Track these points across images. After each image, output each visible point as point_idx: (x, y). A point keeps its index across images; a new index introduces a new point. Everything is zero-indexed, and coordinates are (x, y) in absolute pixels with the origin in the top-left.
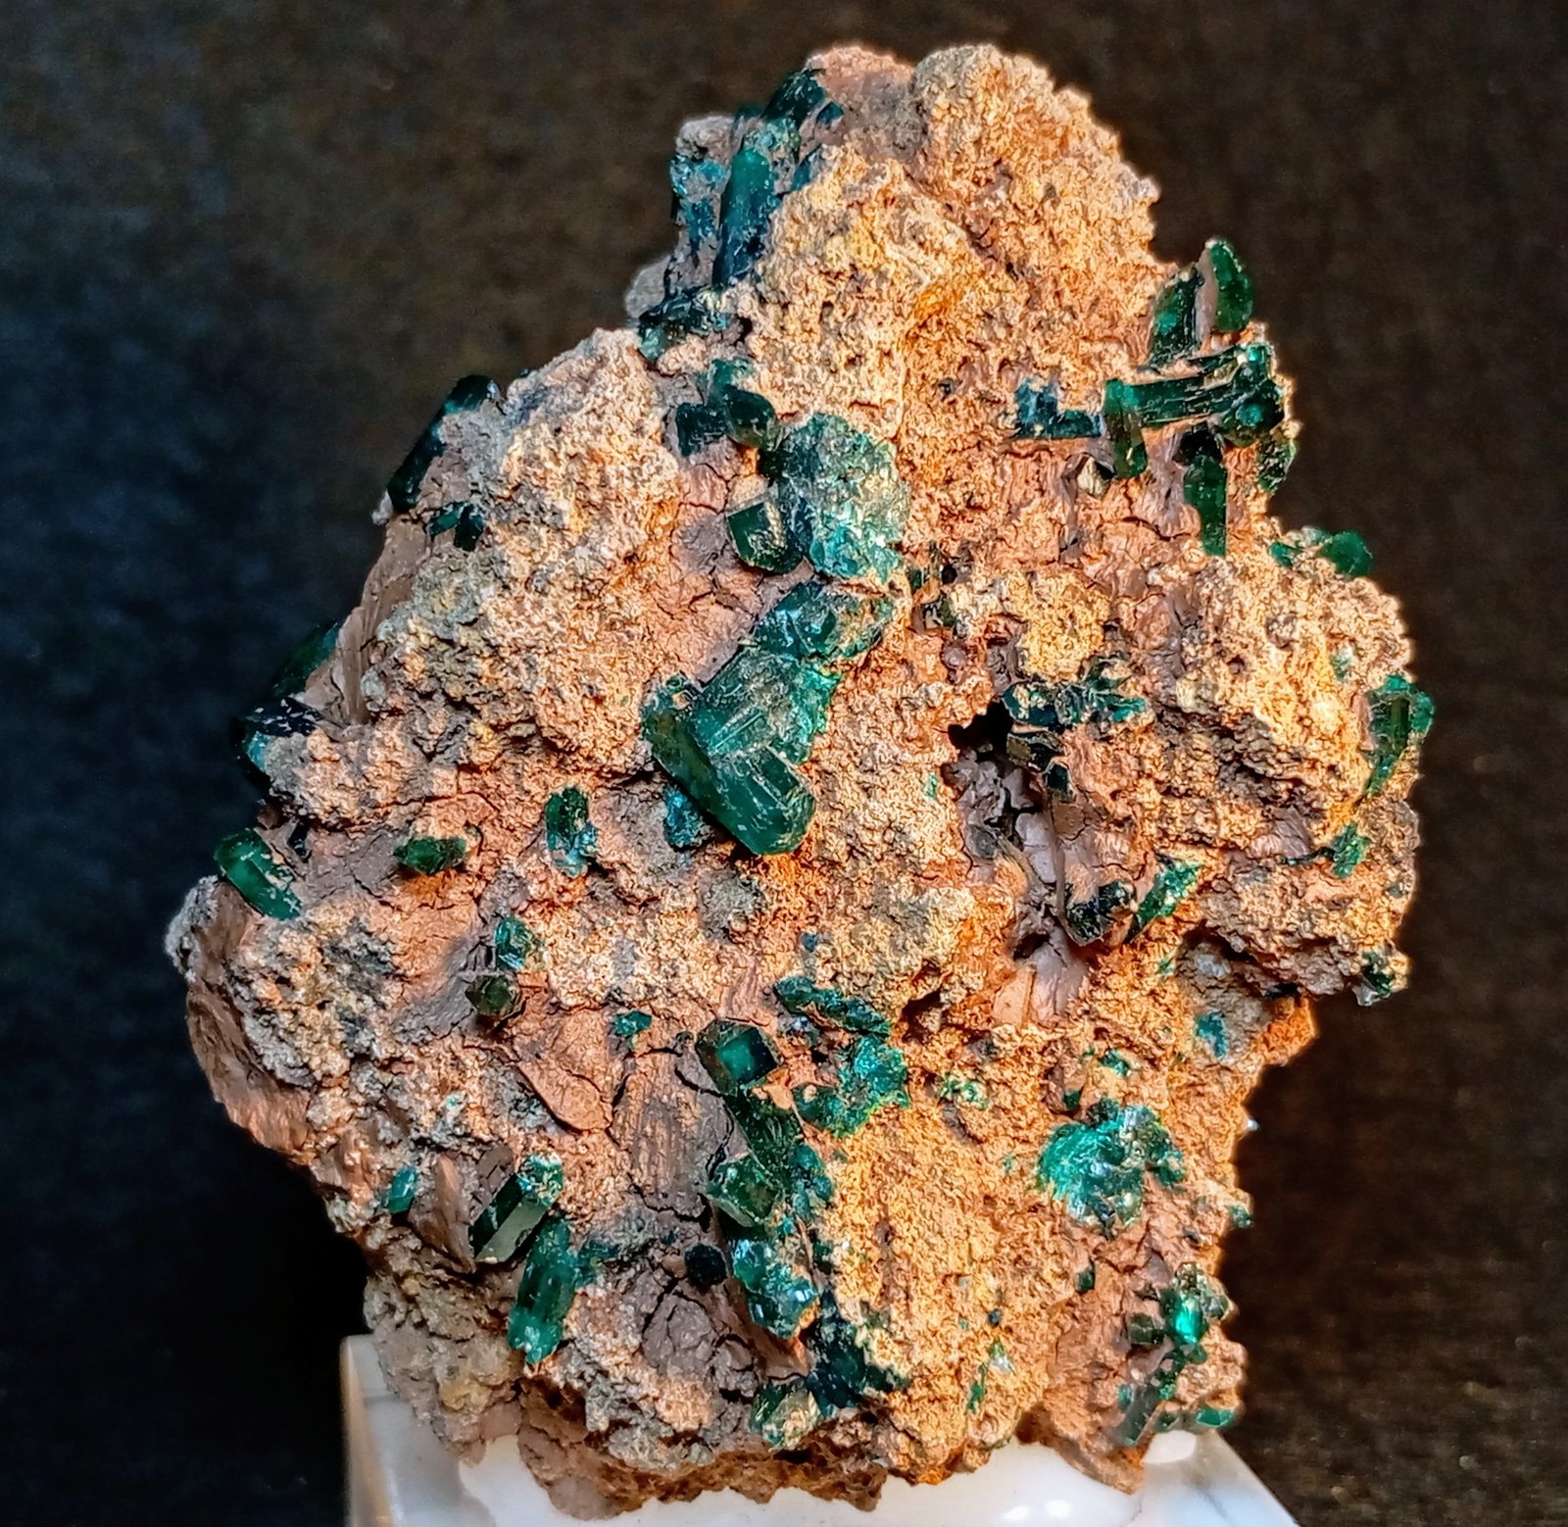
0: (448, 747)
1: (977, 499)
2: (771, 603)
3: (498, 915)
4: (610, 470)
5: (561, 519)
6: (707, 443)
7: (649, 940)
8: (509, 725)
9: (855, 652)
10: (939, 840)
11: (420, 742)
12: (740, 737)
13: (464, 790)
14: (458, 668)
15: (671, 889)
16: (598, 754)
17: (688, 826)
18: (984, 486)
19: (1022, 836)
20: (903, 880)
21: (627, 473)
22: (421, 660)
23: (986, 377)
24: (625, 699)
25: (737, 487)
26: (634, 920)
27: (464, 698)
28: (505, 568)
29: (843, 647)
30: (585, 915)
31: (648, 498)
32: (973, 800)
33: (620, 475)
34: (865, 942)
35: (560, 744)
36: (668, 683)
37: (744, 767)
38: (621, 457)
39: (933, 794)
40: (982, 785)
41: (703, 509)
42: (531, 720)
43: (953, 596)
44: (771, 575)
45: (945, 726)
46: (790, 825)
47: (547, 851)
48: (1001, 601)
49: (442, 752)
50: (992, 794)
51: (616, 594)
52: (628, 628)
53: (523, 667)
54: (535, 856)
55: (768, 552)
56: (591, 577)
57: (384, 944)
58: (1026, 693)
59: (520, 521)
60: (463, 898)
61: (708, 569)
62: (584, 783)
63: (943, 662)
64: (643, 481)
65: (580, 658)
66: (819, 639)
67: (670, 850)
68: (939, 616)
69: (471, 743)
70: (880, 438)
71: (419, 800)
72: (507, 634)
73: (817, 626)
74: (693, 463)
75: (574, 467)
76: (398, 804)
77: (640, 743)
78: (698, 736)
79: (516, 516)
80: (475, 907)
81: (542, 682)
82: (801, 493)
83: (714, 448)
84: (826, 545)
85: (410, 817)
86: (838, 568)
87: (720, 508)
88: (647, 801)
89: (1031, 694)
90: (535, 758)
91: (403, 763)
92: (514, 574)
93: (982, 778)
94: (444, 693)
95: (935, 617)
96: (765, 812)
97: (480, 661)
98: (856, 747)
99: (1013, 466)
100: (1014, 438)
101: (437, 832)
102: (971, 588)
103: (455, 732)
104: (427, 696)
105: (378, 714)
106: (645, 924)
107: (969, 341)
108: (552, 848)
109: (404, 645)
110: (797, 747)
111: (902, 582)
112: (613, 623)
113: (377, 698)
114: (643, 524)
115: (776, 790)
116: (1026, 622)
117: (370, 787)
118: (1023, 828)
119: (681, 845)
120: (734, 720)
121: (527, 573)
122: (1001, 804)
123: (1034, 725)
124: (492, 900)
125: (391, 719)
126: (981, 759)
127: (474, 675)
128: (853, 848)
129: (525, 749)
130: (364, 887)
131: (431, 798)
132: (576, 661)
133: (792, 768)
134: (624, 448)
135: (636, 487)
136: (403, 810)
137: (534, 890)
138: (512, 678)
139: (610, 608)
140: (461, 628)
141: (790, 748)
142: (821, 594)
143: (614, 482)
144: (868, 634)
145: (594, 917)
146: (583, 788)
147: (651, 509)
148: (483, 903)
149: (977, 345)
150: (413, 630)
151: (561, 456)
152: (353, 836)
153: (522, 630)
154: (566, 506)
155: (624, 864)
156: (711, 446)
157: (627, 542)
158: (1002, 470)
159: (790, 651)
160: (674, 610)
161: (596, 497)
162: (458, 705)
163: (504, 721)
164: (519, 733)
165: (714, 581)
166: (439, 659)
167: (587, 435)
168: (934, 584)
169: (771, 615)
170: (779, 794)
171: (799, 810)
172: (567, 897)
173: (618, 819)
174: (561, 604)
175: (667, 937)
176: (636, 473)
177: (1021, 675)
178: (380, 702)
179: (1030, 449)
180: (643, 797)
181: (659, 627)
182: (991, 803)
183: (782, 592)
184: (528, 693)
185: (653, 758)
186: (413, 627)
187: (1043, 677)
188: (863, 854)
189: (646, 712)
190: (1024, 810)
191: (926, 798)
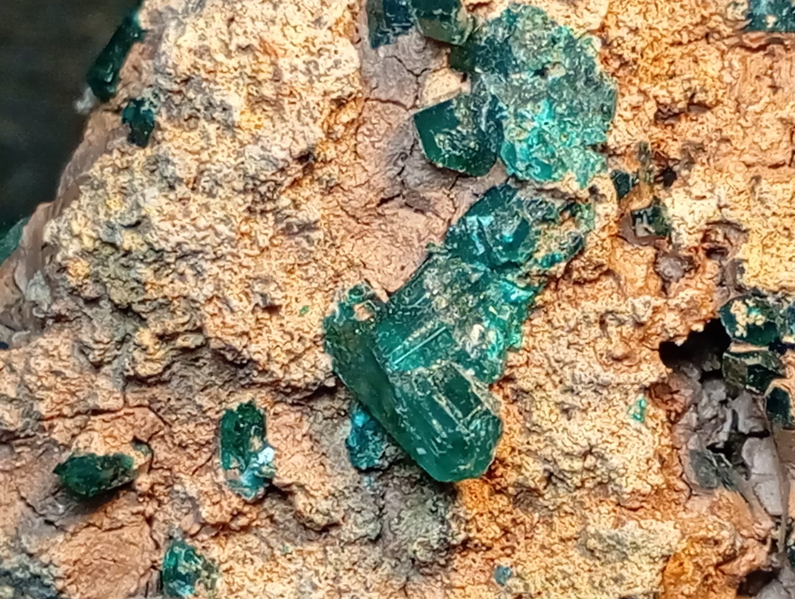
0: (116, 357)
1: (700, 97)
2: (463, 208)
3: (171, 538)
4: (283, 63)
5: (231, 115)
6: (396, 35)
7: (330, 568)
8: (175, 335)
9: (552, 261)
10: (646, 467)
11: (87, 351)
12: (422, 352)
13: (132, 402)
14: (122, 273)
15: (353, 515)
16: (274, 367)
17: (371, 446)
18: (709, 81)
19: (749, 463)
20: (604, 509)
21: (302, 67)
22: (85, 263)
24: (305, 309)
25: (428, 82)
26: (314, 547)
27: (129, 305)
28: (170, 167)
29: (539, 256)
30: (263, 539)
31: (325, 94)
32: (694, 423)
33: (294, 69)
34: (560, 576)
35: (229, 357)
36: (351, 292)
37: (424, 386)
38: (296, 50)
39: (641, 417)
40: (705, 407)
41: (391, 105)
42: (199, 330)
43: (668, 202)
44: (464, 176)
45: (656, 342)
46: (472, 448)
47: (220, 471)
48: (720, 208)
49: (109, 363)
50: (716, 417)
51: (293, 196)
52: (307, 233)
53: (189, 272)
54: (208, 475)
55: (457, 153)
56: (262, 178)
57: (46, 566)
58: (744, 309)
59: (190, 117)
60: (133, 518)
61: (397, 170)
62: (261, 399)
63: (658, 274)
64: (320, 75)
65: (252, 264)
66: (510, 248)
67: (353, 471)
68: (650, 223)
69: (136, 354)
70: (582, 31)
71: (86, 413)
72: (171, 238)
73: (508, 233)
74: (382, 55)
75: (246, 59)
76: (65, 416)
77: (320, 356)
78: (377, 350)
79: (186, 112)
80: (147, 528)
81: (208, 289)
82: (492, 90)
83: (403, 39)
84: (518, 147)
85: (76, 431)
86: (531, 172)
87: (409, 104)
88: (332, 418)
89: (750, 310)
90: (206, 370)
91: (68, 373)
92: (179, 174)
93: (705, 400)
94: (110, 300)
95: (645, 225)
96: (444, 435)
97: (142, 266)
98: (555, 364)
99: (743, 60)
100: (744, 30)
101: (99, 449)
102: (689, 193)
103: (123, 341)
104: (92, 302)
105: (44, 320)
106: (325, 552)
108: (226, 467)
109: (67, 249)
110: (486, 364)
111: (606, 187)
112: (289, 226)
113: (41, 304)
114: (319, 122)
115: (457, 411)
116: (745, 231)
117: (34, 398)
118: (750, 454)
119: (364, 467)
120: (416, 334)
121: (194, 173)
122: (727, 427)
123: (753, 344)
124: (164, 521)
125: (58, 325)
126: (705, 377)
127: (138, 282)
128: (551, 474)
129: (197, 360)
130: (29, 505)
131: (96, 412)
132: (248, 268)
133: (477, 387)
134: (299, 39)
135: (311, 82)
136: (69, 423)
137: (205, 512)
138: (179, 284)
139: (287, 212)
140: (123, 231)
141: (478, 365)
142: (514, 199)
143: (287, 76)
144: (569, 243)
145: (273, 542)
146: (260, 404)
147: (327, 106)
148: (155, 524)
150: (76, 231)
151: (232, 47)
152: (18, 450)
153: (186, 234)
154: (236, 101)
155: (302, 487)
156: (400, 38)
157: (301, 141)
158: (731, 66)
159: (481, 259)
160: (359, 214)
161: (268, 91)
162: (125, 311)
163: (170, 329)
164: (186, 344)
165: (403, 183)
166: (103, 263)
167: (260, 25)
168: (645, 189)
169: (462, 221)
170: (460, 415)
171: (483, 433)
172: (243, 521)
173: (299, 437)
174: (230, 206)
175: (348, 566)
176: (311, 67)
177: (740, 289)
178: (45, 308)
179: (763, 42)
180: (327, 413)
181: (343, 232)
182: (716, 425)
183: (477, 195)
184: (194, 301)
185: (334, 373)
186: (76, 229)
187: (765, 292)
188: (562, 481)
189: (328, 322)
190: (752, 434)
191: (632, 422)
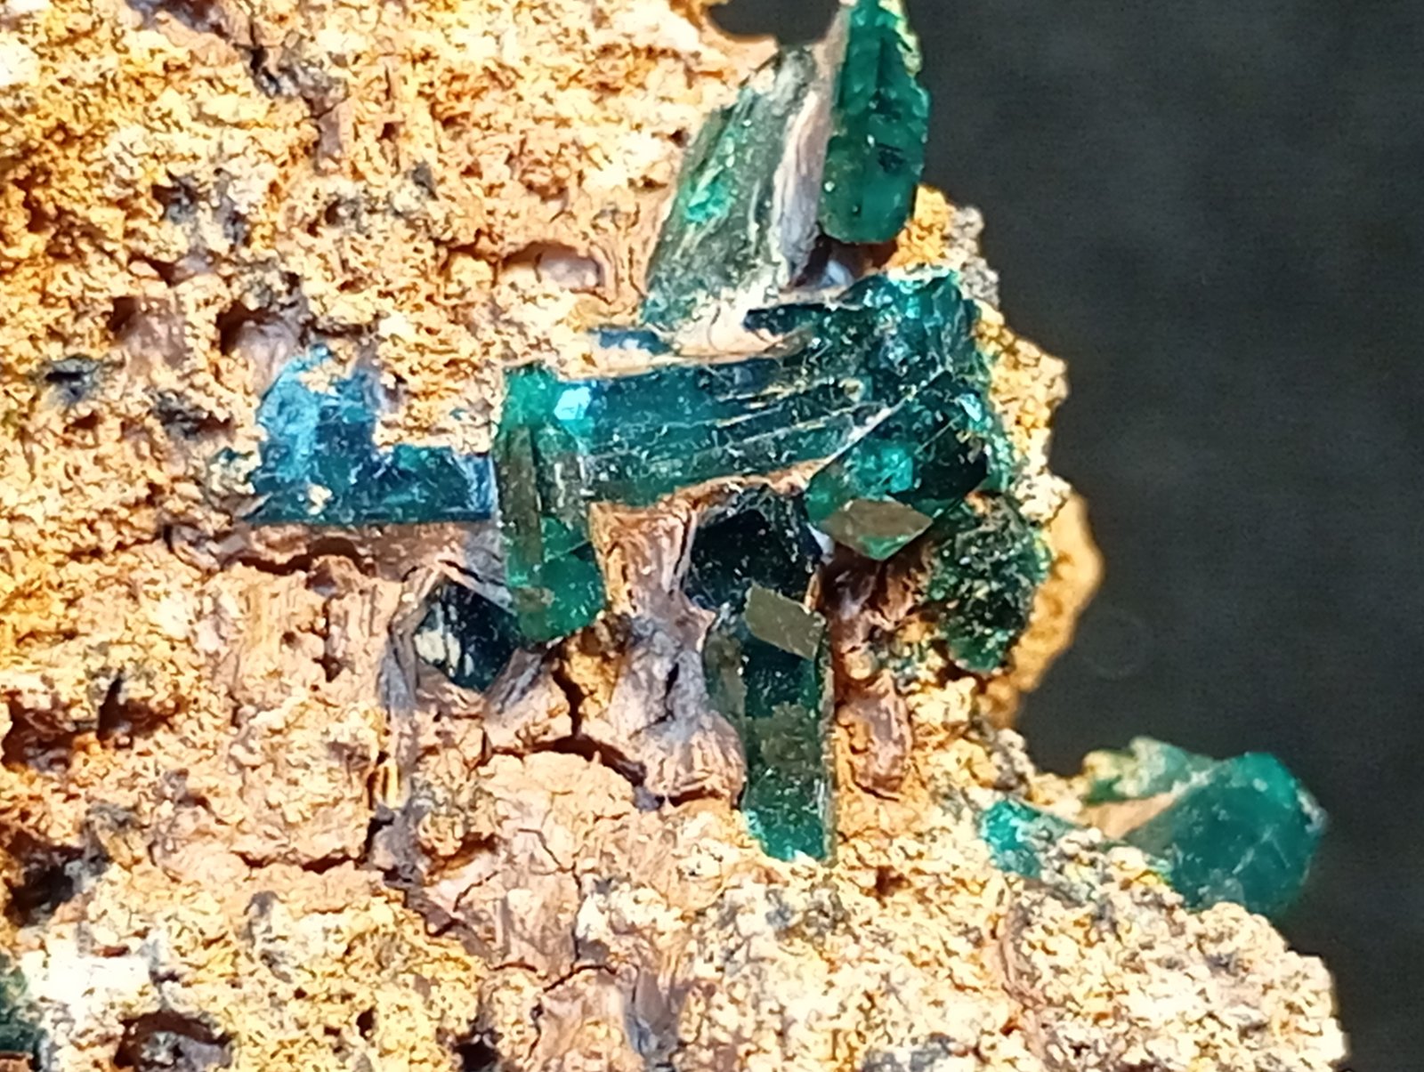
23: (177, 356)
107: (136, 256)
149: (155, 264)
